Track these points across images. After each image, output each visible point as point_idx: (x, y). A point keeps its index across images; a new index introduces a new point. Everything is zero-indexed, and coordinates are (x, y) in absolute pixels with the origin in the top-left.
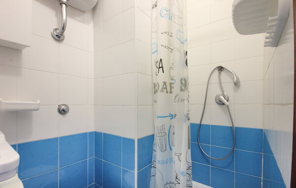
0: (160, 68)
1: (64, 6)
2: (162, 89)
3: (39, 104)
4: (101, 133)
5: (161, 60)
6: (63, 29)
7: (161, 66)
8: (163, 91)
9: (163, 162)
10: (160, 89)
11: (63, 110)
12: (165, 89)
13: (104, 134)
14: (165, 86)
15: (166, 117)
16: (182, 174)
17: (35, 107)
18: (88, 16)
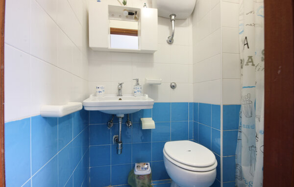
0: (245, 45)
1: (173, 21)
2: (247, 63)
3: (161, 81)
4: (198, 103)
5: (246, 38)
6: (173, 36)
7: (246, 43)
8: (248, 65)
9: (248, 127)
10: (245, 63)
11: (173, 86)
12: (250, 62)
13: (200, 104)
14: (250, 60)
15: (252, 87)
16: (260, 132)
17: (159, 83)
18: (188, 21)
